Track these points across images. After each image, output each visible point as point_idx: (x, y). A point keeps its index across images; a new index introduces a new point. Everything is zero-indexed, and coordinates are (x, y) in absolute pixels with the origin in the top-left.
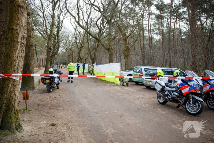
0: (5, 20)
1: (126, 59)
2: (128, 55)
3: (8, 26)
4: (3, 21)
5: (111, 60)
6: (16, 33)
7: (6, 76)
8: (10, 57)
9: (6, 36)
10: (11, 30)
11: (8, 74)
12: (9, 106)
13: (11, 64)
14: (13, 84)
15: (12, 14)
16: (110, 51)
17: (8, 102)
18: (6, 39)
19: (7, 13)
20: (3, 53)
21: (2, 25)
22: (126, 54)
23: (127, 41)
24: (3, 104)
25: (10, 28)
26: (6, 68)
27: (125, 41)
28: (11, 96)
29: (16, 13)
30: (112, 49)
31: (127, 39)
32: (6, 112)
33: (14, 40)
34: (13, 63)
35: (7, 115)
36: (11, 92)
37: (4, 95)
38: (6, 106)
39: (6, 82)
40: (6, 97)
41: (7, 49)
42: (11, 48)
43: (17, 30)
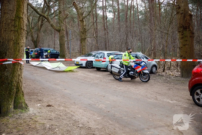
0: (13, 9)
1: (83, 42)
2: (86, 38)
3: (16, 14)
4: (11, 10)
5: (62, 43)
6: (22, 21)
7: (16, 60)
8: (18, 43)
9: (15, 24)
10: (19, 19)
11: (17, 59)
12: (18, 88)
13: (19, 50)
14: (20, 69)
15: (19, 3)
16: (61, 32)
17: (17, 85)
18: (15, 27)
19: (14, 2)
20: (12, 39)
21: (10, 13)
22: (83, 37)
23: (84, 21)
24: (14, 86)
25: (18, 17)
26: (15, 54)
27: (82, 22)
28: (19, 79)
29: (23, 3)
30: (63, 30)
31: (84, 20)
32: (17, 93)
33: (21, 28)
34: (20, 49)
35: (17, 96)
36: (19, 75)
37: (15, 78)
38: (16, 89)
39: (16, 67)
40: (16, 80)
41: (16, 36)
42: (19, 35)
43: (23, 18)
